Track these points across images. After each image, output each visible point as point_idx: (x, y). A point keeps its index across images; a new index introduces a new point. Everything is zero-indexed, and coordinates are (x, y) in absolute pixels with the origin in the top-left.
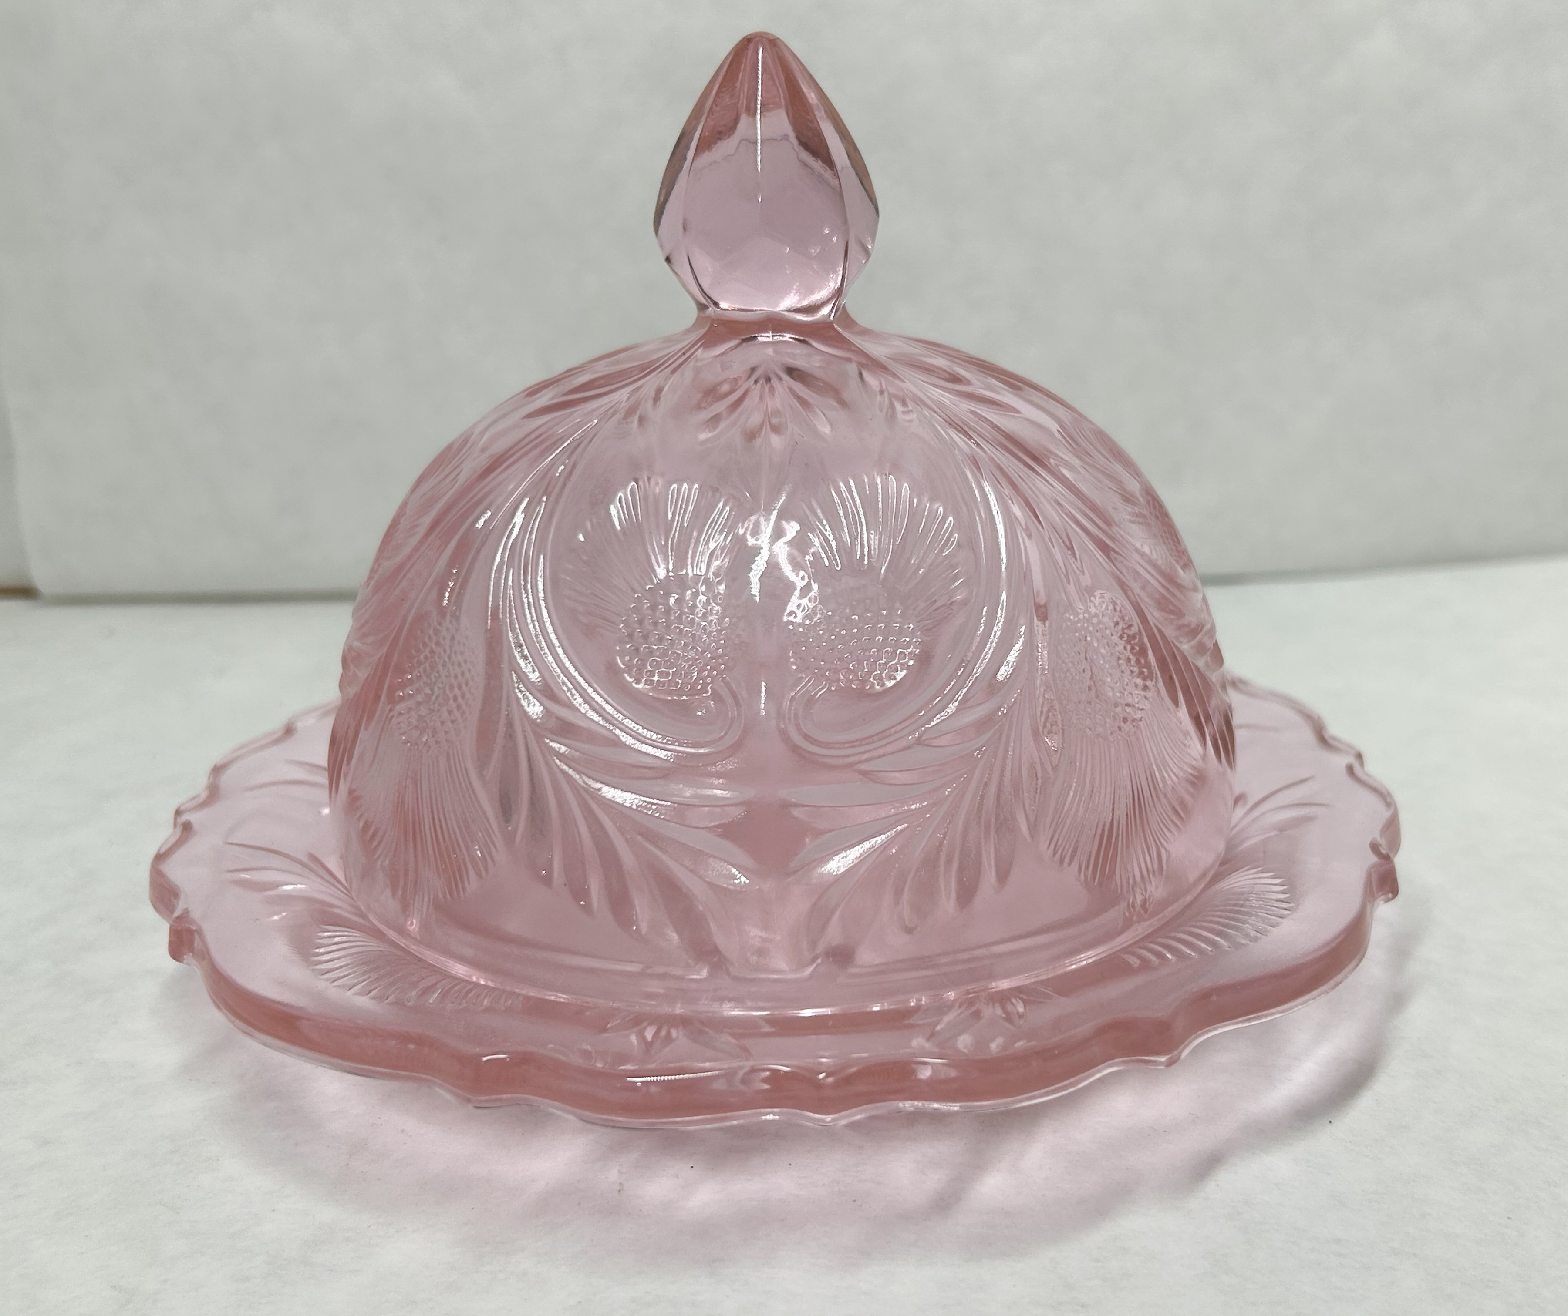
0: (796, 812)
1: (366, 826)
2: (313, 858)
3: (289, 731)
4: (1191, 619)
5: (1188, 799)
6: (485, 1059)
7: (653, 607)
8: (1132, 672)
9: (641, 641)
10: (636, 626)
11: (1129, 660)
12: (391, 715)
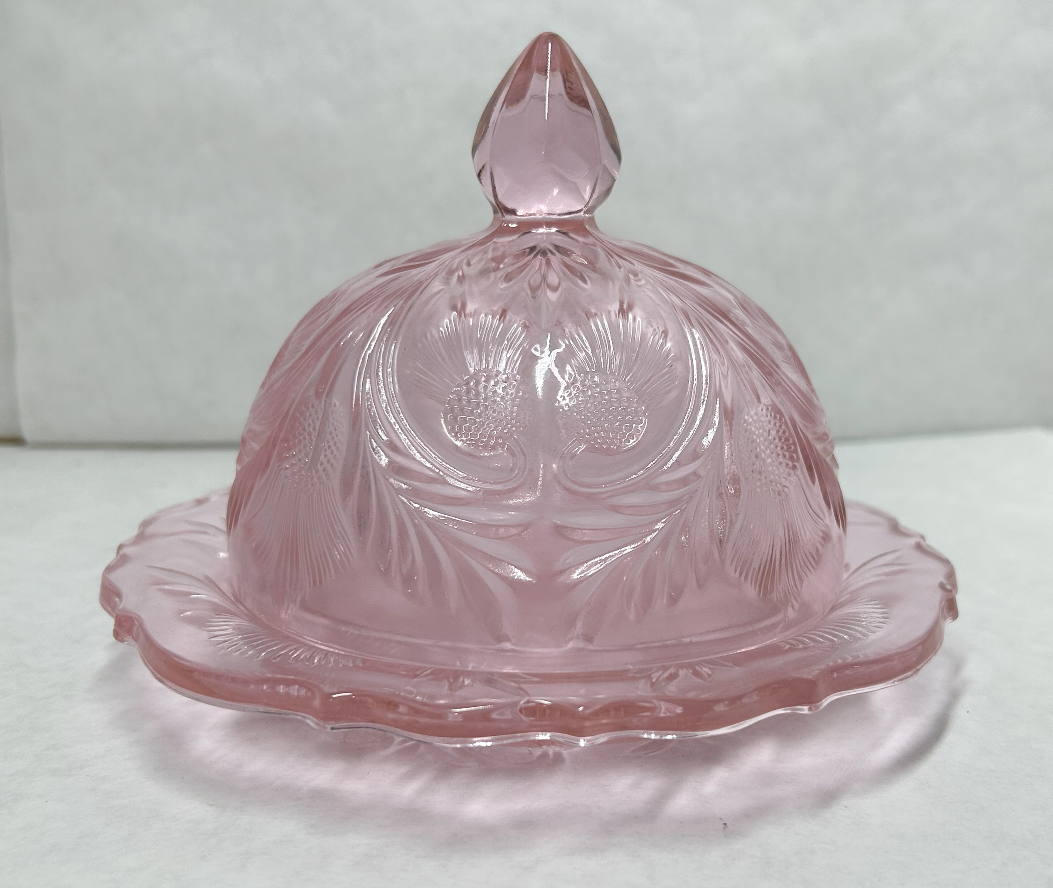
4: (820, 430)
5: (821, 549)
7: (468, 391)
8: (778, 454)
9: (459, 412)
10: (455, 402)
12: (280, 468)
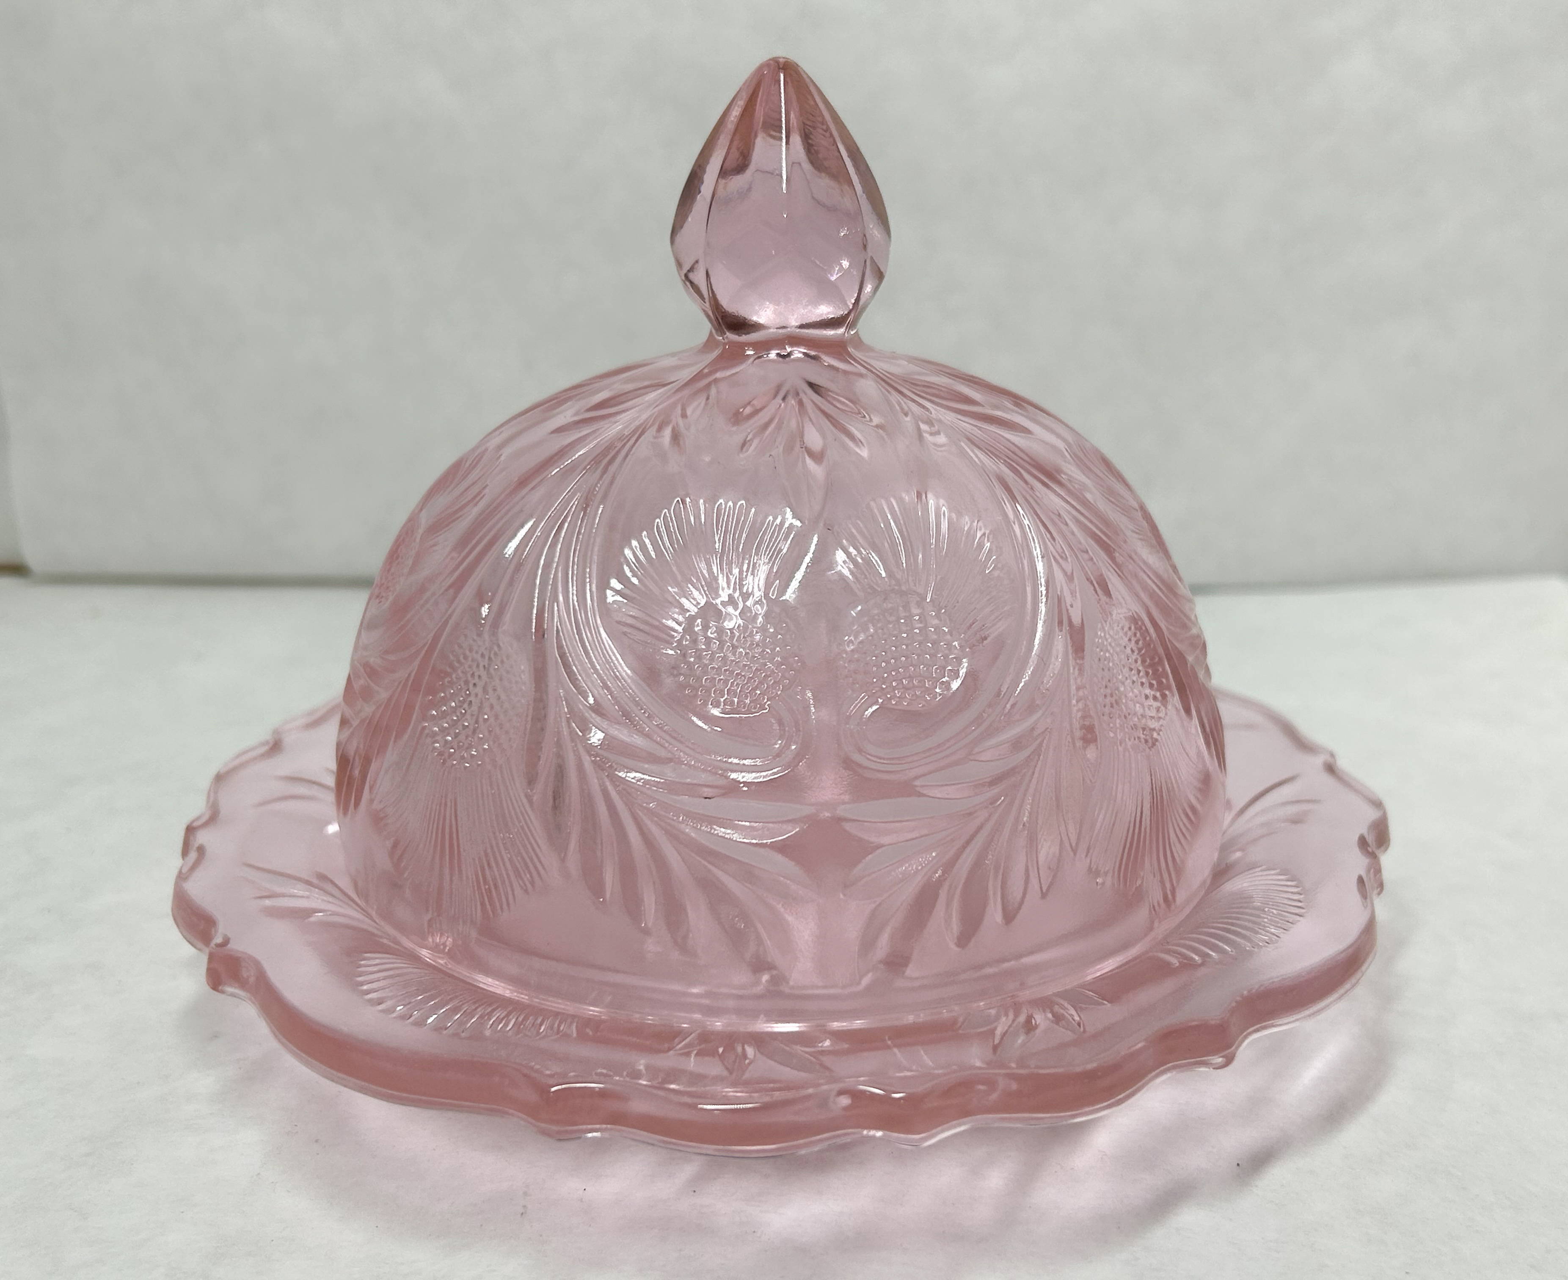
0: (847, 826)
1: (395, 845)
2: (322, 877)
3: (275, 747)
5: (1198, 806)
6: (553, 1089)
8: (1142, 684)
11: (1139, 671)
12: (424, 734)
